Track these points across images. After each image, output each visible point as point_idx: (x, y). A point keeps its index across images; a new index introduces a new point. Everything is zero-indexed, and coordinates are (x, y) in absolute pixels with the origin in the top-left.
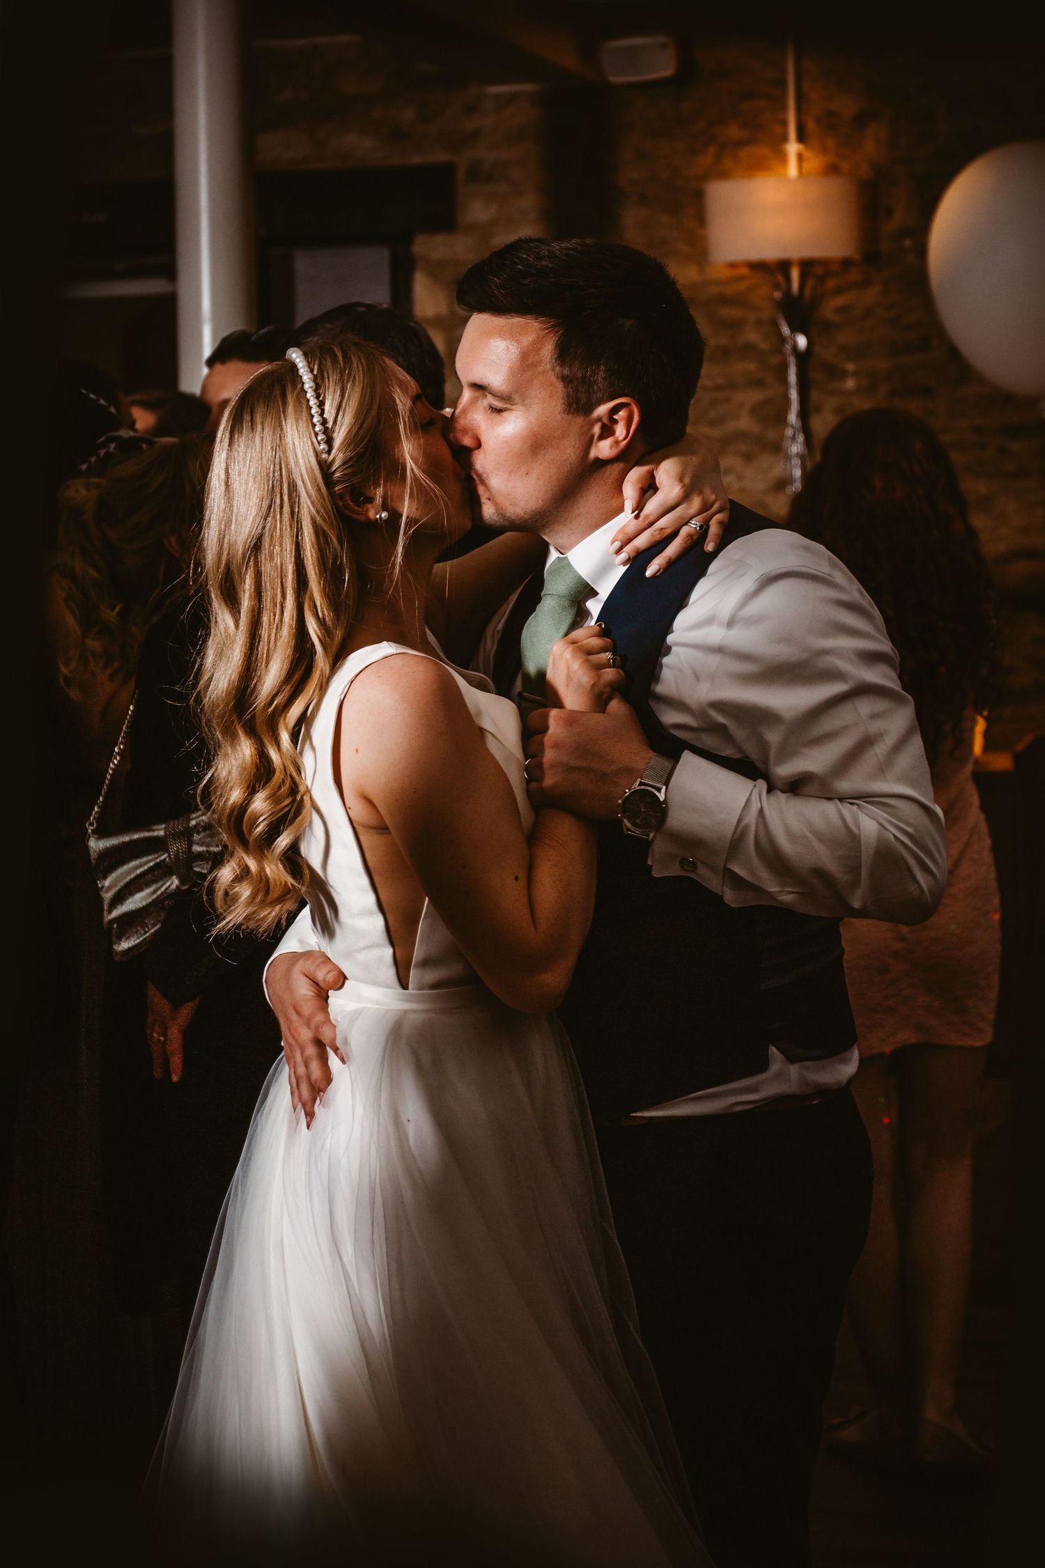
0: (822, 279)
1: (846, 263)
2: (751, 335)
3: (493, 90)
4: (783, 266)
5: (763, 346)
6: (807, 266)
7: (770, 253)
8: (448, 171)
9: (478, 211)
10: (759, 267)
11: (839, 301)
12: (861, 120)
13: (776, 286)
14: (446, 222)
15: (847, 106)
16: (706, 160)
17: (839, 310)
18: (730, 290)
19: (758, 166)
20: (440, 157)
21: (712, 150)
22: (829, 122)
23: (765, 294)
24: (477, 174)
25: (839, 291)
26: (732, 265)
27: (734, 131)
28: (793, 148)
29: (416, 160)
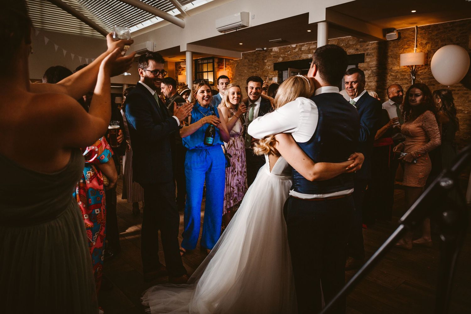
0: (418, 68)
1: (422, 66)
2: (407, 77)
3: (370, 42)
4: (412, 66)
5: (408, 78)
6: (416, 66)
7: (410, 64)
8: (364, 54)
9: (367, 60)
10: (408, 66)
11: (421, 71)
12: (426, 44)
13: (411, 69)
14: (363, 61)
15: (424, 42)
16: (401, 51)
17: (420, 73)
18: (404, 70)
19: (409, 52)
20: (363, 52)
21: (403, 49)
22: (421, 44)
23: (409, 70)
24: (367, 55)
25: (421, 70)
26: (404, 66)
27: (406, 46)
28: (415, 48)
29: (359, 53)
